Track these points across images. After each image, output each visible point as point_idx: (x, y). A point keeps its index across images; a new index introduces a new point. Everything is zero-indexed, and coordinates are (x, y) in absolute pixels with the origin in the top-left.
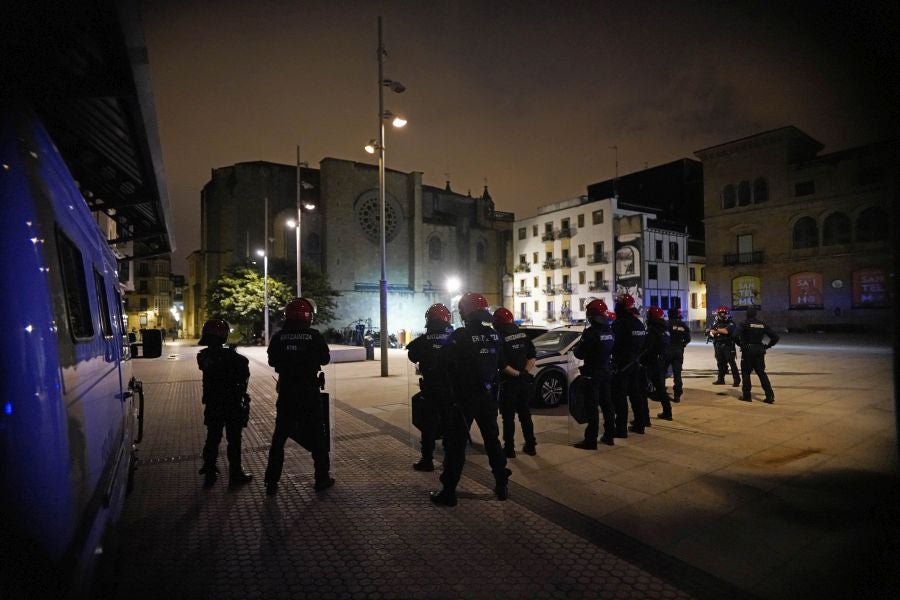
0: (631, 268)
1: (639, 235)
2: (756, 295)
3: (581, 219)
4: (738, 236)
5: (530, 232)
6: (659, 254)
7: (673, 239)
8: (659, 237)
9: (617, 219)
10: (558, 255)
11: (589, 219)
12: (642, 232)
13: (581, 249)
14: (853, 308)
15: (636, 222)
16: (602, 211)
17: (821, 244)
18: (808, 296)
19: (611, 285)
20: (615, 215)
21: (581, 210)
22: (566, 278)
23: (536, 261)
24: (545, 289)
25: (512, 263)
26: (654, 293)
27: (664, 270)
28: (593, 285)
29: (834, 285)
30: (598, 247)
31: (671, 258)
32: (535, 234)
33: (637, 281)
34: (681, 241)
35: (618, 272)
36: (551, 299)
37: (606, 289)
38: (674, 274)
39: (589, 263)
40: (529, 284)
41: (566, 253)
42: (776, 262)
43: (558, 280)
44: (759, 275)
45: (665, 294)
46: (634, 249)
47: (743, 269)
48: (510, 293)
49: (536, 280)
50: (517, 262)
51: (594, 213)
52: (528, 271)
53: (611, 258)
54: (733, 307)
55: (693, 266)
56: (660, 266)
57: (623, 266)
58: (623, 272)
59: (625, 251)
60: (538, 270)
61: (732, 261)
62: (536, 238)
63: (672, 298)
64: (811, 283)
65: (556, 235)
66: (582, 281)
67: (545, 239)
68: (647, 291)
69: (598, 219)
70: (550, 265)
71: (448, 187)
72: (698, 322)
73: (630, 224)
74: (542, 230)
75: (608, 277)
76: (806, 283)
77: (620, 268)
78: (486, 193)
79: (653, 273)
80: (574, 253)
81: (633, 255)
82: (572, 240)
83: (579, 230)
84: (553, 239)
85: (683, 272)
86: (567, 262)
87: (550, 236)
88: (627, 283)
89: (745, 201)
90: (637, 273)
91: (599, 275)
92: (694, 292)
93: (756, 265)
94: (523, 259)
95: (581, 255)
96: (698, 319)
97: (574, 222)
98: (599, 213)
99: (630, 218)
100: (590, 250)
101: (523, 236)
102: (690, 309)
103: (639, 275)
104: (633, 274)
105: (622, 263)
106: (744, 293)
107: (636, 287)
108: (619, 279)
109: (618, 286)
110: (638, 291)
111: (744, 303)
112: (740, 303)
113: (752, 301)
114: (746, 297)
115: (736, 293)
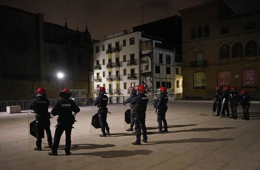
0: (147, 67)
1: (151, 51)
2: (203, 81)
3: (124, 42)
4: (197, 53)
5: (101, 49)
6: (161, 61)
7: (168, 53)
8: (161, 52)
9: (141, 42)
10: (114, 61)
11: (128, 42)
12: (152, 49)
13: (125, 57)
14: (242, 87)
15: (149, 44)
16: (134, 38)
17: (231, 57)
18: (225, 82)
19: (138, 76)
20: (140, 40)
21: (124, 37)
22: (117, 72)
23: (104, 64)
24: (108, 78)
25: (93, 65)
26: (158, 80)
27: (163, 69)
28: (130, 76)
29: (235, 77)
30: (132, 56)
31: (167, 63)
32: (103, 50)
33: (150, 74)
34: (172, 55)
35: (141, 70)
36: (111, 83)
37: (135, 78)
38: (168, 71)
39: (128, 65)
40: (101, 75)
41: (117, 59)
42: (212, 66)
43: (114, 74)
44: (205, 72)
45: (164, 80)
46: (149, 58)
47: (198, 69)
48: (92, 80)
49: (104, 73)
50: (95, 64)
51: (130, 39)
52: (100, 68)
53: (138, 62)
54: (194, 87)
55: (177, 67)
56: (161, 66)
57: (144, 66)
58: (144, 70)
59: (145, 59)
60: (104, 68)
61: (194, 65)
62: (104, 51)
63: (167, 83)
64: (226, 76)
65: (113, 50)
66: (125, 74)
67: (107, 52)
68: (155, 80)
69: (132, 42)
70: (110, 66)
71: (66, 25)
72: (180, 94)
73: (147, 44)
74: (106, 48)
75: (137, 72)
76: (224, 76)
77: (142, 67)
78: (87, 29)
79: (158, 70)
80: (121, 59)
81: (148, 61)
82: (121, 53)
83: (123, 48)
84: (111, 52)
85: (173, 70)
86: (118, 64)
87: (110, 51)
88: (145, 75)
89: (200, 36)
90: (150, 70)
91: (133, 71)
92: (178, 80)
93: (204, 67)
94: (98, 62)
95: (125, 61)
96: (179, 93)
97: (121, 43)
98: (133, 39)
99: (147, 42)
100: (128, 58)
101: (98, 51)
102: (176, 88)
103: (151, 71)
104: (148, 70)
105: (143, 65)
106: (198, 80)
107: (149, 77)
108: (141, 73)
109: (141, 76)
110: (150, 79)
111: (199, 85)
112: (197, 85)
113: (202, 84)
114: (199, 83)
115: (195, 80)
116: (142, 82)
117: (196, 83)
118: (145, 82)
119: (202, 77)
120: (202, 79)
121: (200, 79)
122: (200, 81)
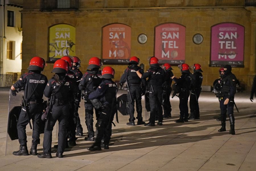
2: (71, 46)
18: (118, 50)
29: (140, 39)
42: (91, 11)
44: (74, 24)
47: (59, 16)
54: (49, 58)
55: (12, 9)
61: (50, 6)
64: (121, 36)
72: (16, 74)
76: (117, 36)
92: (12, 40)
93: (72, 13)
106: (60, 43)
111: (60, 55)
112: (56, 55)
113: (67, 53)
114: (62, 49)
115: (52, 43)
117: (54, 49)
119: (69, 36)
120: (68, 41)
121: (64, 41)
122: (63, 45)
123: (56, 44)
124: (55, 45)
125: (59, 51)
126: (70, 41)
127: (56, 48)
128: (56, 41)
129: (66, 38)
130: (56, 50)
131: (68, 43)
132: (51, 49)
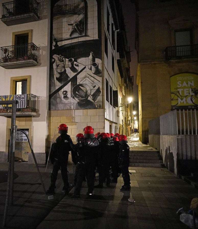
2: (196, 94)
33: (91, 48)
35: (57, 36)
54: (172, 106)
77: (61, 28)
81: (86, 6)
88: (71, 52)
90: (92, 36)
103: (96, 37)
104: (86, 36)
105: (65, 20)
107: (91, 57)
108: (56, 46)
109: (55, 57)
110: (94, 64)
111: (183, 102)
112: (179, 103)
113: (191, 100)
114: (186, 97)
115: (174, 92)
116: (56, 75)
117: (176, 97)
118: (71, 74)
119: (193, 84)
120: (192, 88)
121: (188, 89)
122: (187, 93)
123: (178, 92)
124: (178, 94)
125: (182, 99)
126: (195, 89)
127: (178, 97)
128: (178, 90)
129: (189, 86)
130: (179, 98)
131: (192, 90)
132: (173, 98)
